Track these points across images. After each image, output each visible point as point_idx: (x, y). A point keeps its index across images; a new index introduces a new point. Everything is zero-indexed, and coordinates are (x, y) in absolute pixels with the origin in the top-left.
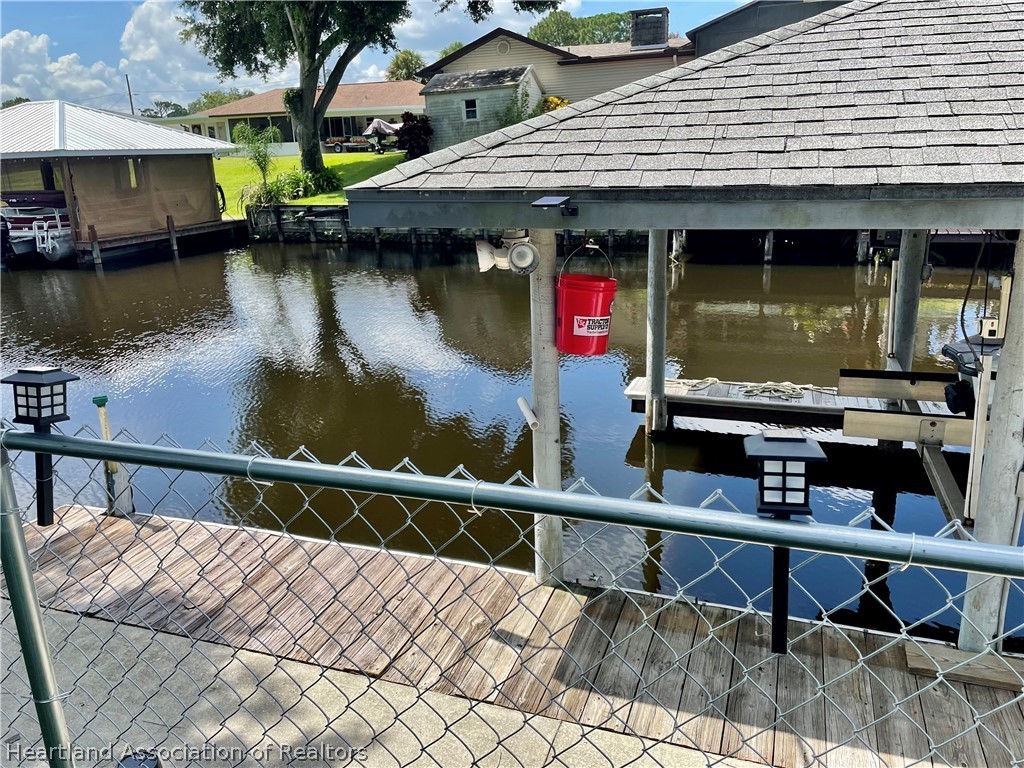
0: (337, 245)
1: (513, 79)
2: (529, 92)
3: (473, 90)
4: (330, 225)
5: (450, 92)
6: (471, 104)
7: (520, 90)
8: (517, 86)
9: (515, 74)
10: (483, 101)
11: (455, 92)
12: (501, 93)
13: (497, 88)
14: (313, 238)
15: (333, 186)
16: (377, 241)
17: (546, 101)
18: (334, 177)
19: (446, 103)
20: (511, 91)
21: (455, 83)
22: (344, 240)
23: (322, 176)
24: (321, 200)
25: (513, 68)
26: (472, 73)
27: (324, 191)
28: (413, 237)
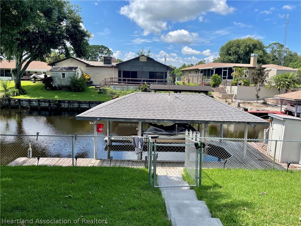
0: (27, 109)
1: (75, 70)
2: (79, 73)
3: (64, 71)
4: (25, 104)
5: (58, 71)
6: (64, 74)
7: (77, 72)
8: (76, 71)
9: (76, 68)
10: (67, 74)
11: (59, 71)
12: (72, 73)
13: (71, 71)
14: (20, 107)
15: (24, 93)
16: (39, 108)
17: (83, 74)
18: (25, 91)
19: (57, 73)
20: (74, 72)
21: (60, 69)
22: (29, 108)
23: (21, 90)
24: (21, 97)
25: (75, 66)
26: (64, 66)
27: (22, 94)
28: (49, 107)
